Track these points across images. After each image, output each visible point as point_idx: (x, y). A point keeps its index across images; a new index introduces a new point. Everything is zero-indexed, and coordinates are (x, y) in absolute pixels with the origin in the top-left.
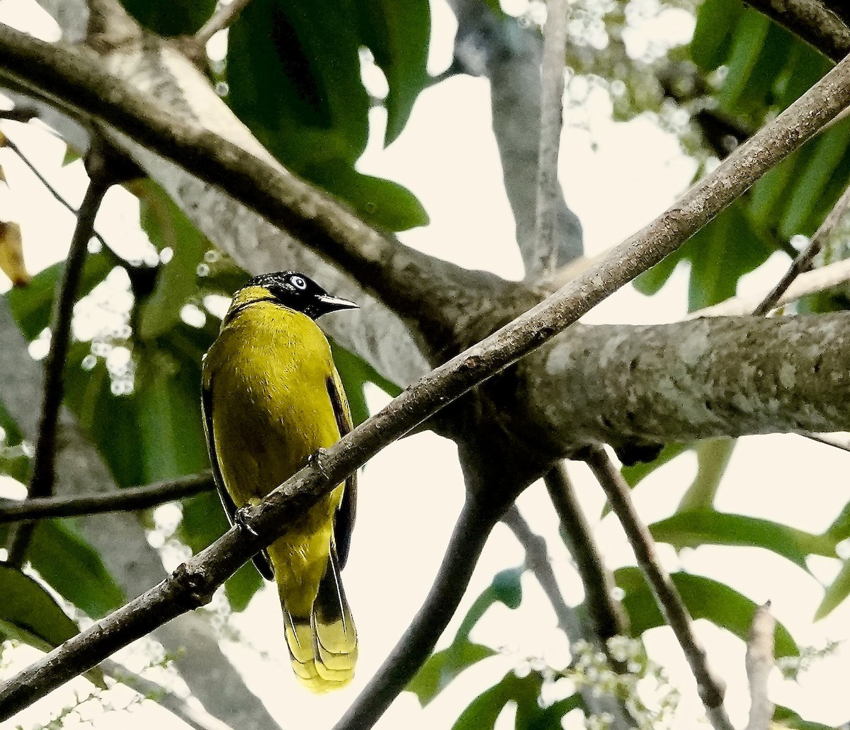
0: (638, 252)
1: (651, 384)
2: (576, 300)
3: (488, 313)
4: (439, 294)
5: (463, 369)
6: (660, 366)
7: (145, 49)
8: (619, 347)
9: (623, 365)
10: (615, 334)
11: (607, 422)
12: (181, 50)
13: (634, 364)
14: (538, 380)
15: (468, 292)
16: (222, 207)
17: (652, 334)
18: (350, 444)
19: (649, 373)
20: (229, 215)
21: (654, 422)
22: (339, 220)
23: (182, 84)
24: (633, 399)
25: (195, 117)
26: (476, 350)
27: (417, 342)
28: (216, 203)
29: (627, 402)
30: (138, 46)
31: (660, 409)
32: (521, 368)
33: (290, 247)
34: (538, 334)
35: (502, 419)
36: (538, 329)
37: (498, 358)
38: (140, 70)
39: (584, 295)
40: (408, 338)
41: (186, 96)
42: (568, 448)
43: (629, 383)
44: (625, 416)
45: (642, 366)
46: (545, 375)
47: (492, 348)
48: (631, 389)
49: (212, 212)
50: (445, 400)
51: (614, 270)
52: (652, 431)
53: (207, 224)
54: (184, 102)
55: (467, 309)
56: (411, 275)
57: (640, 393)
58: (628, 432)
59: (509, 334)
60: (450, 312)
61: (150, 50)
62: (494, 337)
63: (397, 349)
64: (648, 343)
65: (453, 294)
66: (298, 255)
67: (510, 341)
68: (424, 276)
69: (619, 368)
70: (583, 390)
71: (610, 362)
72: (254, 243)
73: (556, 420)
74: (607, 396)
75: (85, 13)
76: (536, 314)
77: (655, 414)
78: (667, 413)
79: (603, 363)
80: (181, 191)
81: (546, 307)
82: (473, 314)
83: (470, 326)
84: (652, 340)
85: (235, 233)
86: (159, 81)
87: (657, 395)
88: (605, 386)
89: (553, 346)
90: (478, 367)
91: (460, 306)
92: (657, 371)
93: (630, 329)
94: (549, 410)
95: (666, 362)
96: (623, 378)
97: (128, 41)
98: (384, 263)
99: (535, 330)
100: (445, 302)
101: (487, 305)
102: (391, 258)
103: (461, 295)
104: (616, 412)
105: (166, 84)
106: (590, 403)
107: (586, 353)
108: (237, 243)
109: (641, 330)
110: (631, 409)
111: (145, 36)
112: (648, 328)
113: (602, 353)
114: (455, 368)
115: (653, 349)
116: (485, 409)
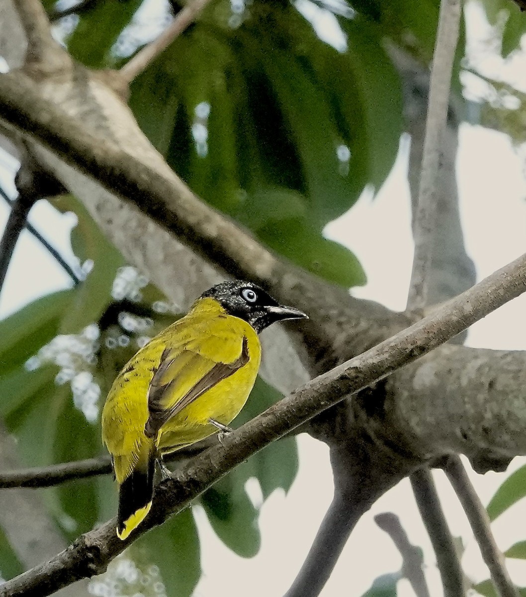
0: (505, 283)
1: (506, 403)
2: (447, 323)
3: (365, 332)
4: (322, 312)
5: (343, 378)
6: (515, 387)
7: (75, 79)
8: (480, 369)
9: (482, 384)
10: (476, 357)
11: (465, 436)
12: (107, 83)
13: (491, 385)
14: (406, 394)
15: (348, 311)
16: (134, 224)
17: (509, 359)
18: (238, 438)
19: (505, 393)
20: (139, 231)
21: (506, 437)
22: (237, 241)
23: (106, 112)
24: (488, 415)
25: (116, 142)
26: (355, 362)
27: (299, 353)
28: (128, 220)
29: (482, 418)
30: (69, 76)
31: (512, 426)
32: (391, 382)
33: (192, 262)
34: (412, 351)
35: (372, 426)
36: (412, 347)
37: (375, 371)
38: (70, 98)
39: (455, 318)
40: (291, 350)
41: (108, 123)
42: (428, 456)
43: (486, 401)
44: (481, 430)
45: (499, 386)
46: (411, 389)
47: (371, 361)
48: (488, 406)
49: (124, 227)
50: (326, 405)
51: (483, 298)
52: (504, 445)
53: (119, 237)
54: (107, 128)
55: (345, 326)
56: (297, 293)
57: (496, 410)
58: (483, 445)
59: (386, 349)
60: (330, 329)
61: (80, 81)
62: (372, 352)
63: (281, 359)
64: (505, 367)
65: (334, 312)
66: (199, 270)
67: (386, 356)
68: (310, 295)
69: (478, 387)
70: (445, 405)
71: (470, 381)
72: (161, 257)
73: (418, 430)
74: (465, 412)
75: (24, 45)
76: (411, 333)
77: (508, 431)
78: (518, 430)
79: (464, 382)
80: (99, 208)
81: (421, 327)
82: (352, 331)
83: (348, 342)
84: (509, 364)
85: (144, 248)
86: (86, 108)
87: (509, 413)
88: (464, 403)
89: (420, 364)
90: (357, 377)
91: (340, 324)
92: (512, 391)
93: (490, 353)
94: (414, 422)
95: (520, 384)
96: (481, 397)
97: (60, 71)
98: (274, 281)
99: (410, 347)
100: (327, 319)
101: (363, 324)
102: (280, 278)
103: (341, 314)
104: (473, 426)
105: (92, 111)
106: (451, 417)
107: (450, 371)
108: (145, 255)
109: (499, 355)
110: (487, 425)
111: (75, 68)
112: (506, 353)
113: (464, 372)
114: (336, 377)
115: (508, 372)
116: (356, 417)
